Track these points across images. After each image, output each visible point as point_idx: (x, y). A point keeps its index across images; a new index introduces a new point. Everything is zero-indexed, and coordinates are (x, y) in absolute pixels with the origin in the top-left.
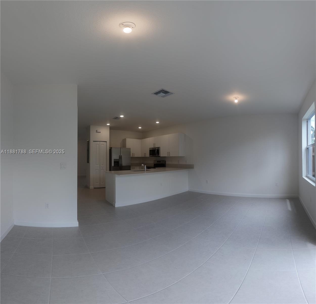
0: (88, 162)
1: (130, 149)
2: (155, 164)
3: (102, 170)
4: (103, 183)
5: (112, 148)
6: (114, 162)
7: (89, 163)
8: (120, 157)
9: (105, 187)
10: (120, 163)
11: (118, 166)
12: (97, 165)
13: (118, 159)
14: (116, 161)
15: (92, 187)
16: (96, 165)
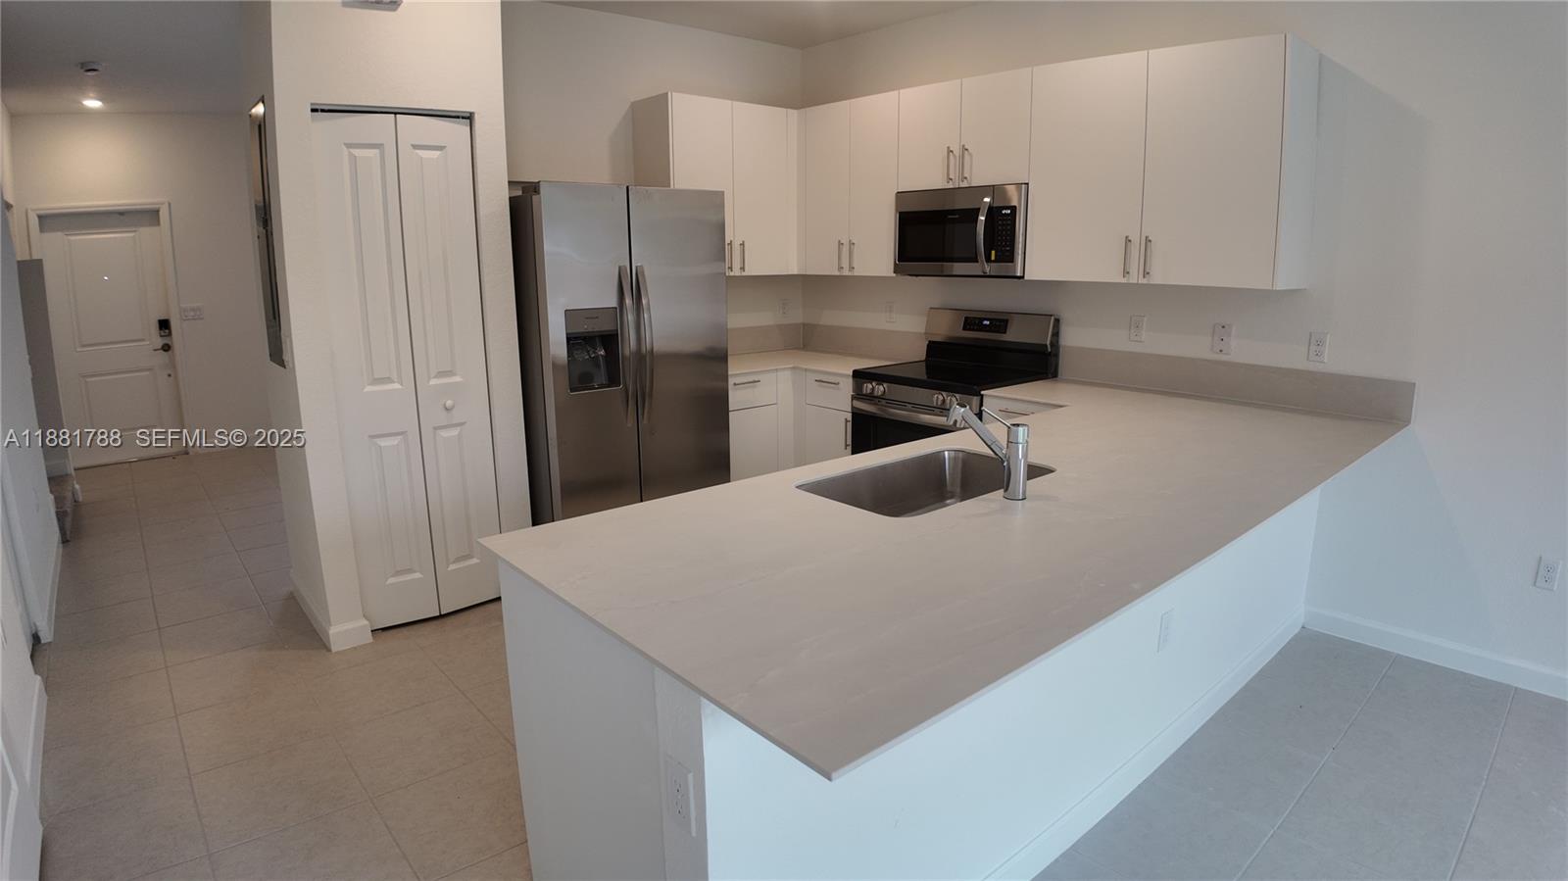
0: (278, 352)
1: (714, 201)
2: (934, 348)
3: (444, 434)
4: (475, 561)
5: (533, 188)
6: (572, 340)
7: (282, 364)
8: (631, 286)
9: (499, 599)
10: (629, 344)
11: (613, 379)
12: (376, 381)
13: (612, 302)
14: (585, 327)
15: (346, 629)
16: (369, 389)
